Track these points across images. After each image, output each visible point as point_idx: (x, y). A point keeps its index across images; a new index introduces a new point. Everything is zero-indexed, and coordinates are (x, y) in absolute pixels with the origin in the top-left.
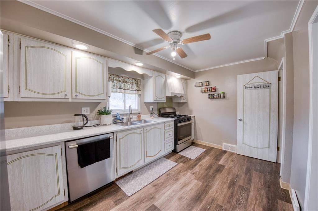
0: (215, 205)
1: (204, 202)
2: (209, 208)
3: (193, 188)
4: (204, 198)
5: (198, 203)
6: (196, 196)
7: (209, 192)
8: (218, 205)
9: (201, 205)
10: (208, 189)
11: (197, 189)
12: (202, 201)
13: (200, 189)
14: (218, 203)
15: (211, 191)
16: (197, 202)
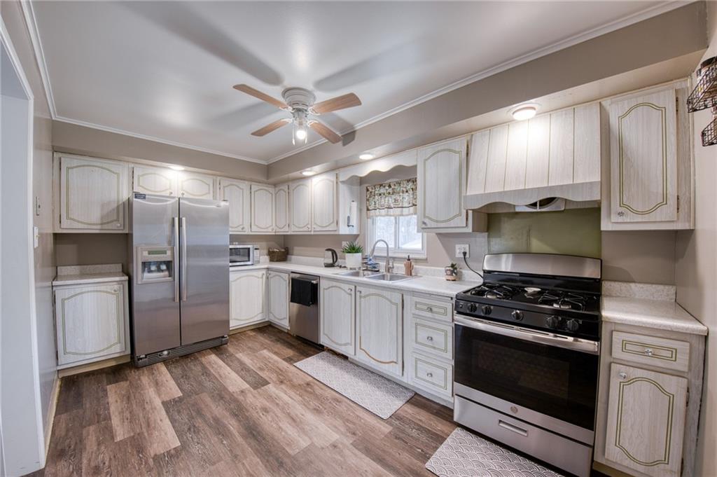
0: (221, 455)
1: (240, 439)
2: (225, 442)
3: (283, 433)
4: (249, 444)
5: (242, 430)
6: (259, 433)
7: (260, 458)
8: (220, 460)
9: (237, 434)
10: (268, 461)
11: (276, 438)
12: (243, 436)
13: (276, 444)
14: (222, 462)
15: (259, 463)
16: (246, 429)
